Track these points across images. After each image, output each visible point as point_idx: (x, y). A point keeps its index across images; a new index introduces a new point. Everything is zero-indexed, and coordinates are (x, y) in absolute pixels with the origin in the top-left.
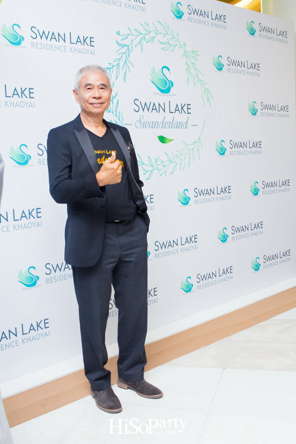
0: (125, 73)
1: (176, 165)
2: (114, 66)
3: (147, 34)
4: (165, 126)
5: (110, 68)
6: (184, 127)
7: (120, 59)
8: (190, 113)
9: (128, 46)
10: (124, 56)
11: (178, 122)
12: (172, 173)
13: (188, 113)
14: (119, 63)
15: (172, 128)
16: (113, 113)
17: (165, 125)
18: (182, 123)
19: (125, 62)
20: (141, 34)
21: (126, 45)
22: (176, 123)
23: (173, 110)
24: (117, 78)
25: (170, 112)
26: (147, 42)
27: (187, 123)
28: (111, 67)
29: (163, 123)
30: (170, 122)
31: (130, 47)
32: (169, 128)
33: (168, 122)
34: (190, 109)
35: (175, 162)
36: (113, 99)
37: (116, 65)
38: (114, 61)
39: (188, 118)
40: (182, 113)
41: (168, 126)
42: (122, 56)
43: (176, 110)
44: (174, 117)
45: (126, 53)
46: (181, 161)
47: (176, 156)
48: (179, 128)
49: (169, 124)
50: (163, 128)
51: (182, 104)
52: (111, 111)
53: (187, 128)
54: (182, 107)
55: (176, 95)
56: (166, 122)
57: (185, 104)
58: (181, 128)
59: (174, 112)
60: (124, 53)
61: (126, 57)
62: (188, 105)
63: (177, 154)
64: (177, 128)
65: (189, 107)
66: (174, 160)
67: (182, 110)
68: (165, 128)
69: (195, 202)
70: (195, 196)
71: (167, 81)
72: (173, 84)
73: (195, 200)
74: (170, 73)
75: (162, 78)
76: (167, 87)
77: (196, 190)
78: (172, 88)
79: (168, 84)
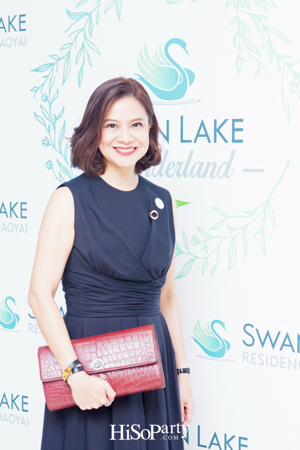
0: (82, 69)
1: (193, 260)
2: (59, 59)
4: (167, 172)
5: (52, 64)
6: (221, 175)
7: (72, 43)
8: (241, 141)
9: (90, 15)
10: (81, 35)
11: (202, 164)
12: (180, 276)
13: (234, 141)
14: (69, 52)
15: (185, 176)
16: (54, 146)
17: (168, 169)
18: (215, 164)
19: (83, 46)
21: (86, 14)
22: (198, 166)
23: (190, 134)
24: (64, 81)
25: (182, 141)
27: (229, 165)
28: (54, 61)
29: (162, 164)
30: (180, 164)
31: (94, 16)
32: (178, 176)
33: (176, 163)
34: (241, 130)
35: (190, 254)
36: (55, 121)
37: (65, 56)
38: (61, 50)
39: (234, 152)
40: (215, 141)
41: (176, 171)
42: (76, 37)
43: (198, 135)
44: (192, 152)
45: (84, 29)
46: (207, 253)
47: (192, 240)
48: (204, 176)
49: (179, 166)
50: (161, 176)
51: (215, 121)
52: (51, 143)
53: (227, 177)
54: (217, 127)
55: (199, 101)
56: (171, 163)
57: (226, 121)
58: (212, 177)
59: (193, 141)
60: (82, 30)
61: (85, 37)
62: (234, 121)
63: (195, 236)
64: (199, 177)
65: (238, 125)
66: (187, 248)
67: (217, 133)
68: (168, 176)
69: (244, 357)
70: (244, 341)
71: (179, 72)
72: (192, 76)
73: (244, 353)
74: (188, 54)
75: (166, 66)
76: (178, 83)
77: (248, 328)
78: (190, 85)
79: (181, 77)
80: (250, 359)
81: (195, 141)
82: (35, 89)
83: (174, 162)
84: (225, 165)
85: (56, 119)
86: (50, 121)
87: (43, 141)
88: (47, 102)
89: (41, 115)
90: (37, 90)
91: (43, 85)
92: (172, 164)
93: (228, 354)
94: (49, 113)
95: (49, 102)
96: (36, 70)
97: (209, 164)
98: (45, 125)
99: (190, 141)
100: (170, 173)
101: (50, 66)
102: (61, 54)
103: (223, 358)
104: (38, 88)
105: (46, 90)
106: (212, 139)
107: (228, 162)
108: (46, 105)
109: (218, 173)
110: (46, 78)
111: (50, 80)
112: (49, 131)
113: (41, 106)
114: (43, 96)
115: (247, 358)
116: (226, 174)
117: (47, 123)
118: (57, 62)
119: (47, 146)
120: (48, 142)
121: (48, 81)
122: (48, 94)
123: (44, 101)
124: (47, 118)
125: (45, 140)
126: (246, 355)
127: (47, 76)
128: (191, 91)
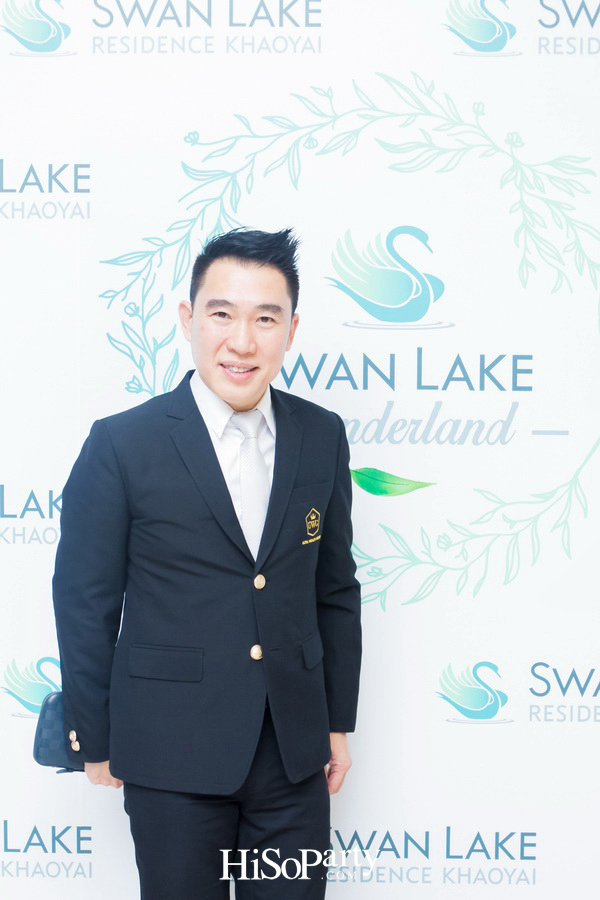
1: (440, 573)
2: (166, 245)
3: (322, 126)
4: (390, 436)
5: (153, 253)
6: (493, 438)
7: (194, 221)
8: (529, 389)
9: (234, 175)
10: (214, 210)
11: (456, 424)
12: (414, 600)
13: (515, 388)
14: (188, 235)
15: (426, 442)
17: (392, 431)
18: (482, 424)
19: (218, 227)
20: (294, 128)
21: (225, 174)
22: (449, 425)
23: (435, 374)
24: (176, 283)
25: (420, 386)
26: (323, 152)
27: (507, 424)
28: (155, 248)
29: (382, 423)
30: (417, 423)
31: (241, 178)
32: (413, 441)
33: (409, 423)
34: (529, 371)
35: (435, 563)
36: (156, 351)
37: (177, 242)
38: (170, 229)
39: (515, 405)
40: (482, 388)
41: (408, 435)
42: (203, 211)
43: (450, 378)
44: (438, 405)
45: (221, 198)
46: (466, 560)
47: (438, 541)
48: (462, 441)
49: (413, 426)
50: (379, 441)
51: (482, 358)
52: (145, 386)
53: (504, 443)
54: (486, 367)
55: (452, 325)
56: (397, 423)
57: (501, 357)
58: (475, 442)
59: (440, 387)
60: (215, 200)
61: (222, 210)
62: (516, 358)
63: (445, 534)
64: (452, 442)
65: (522, 364)
66: (429, 555)
67: (486, 377)
68: (392, 441)
69: (531, 713)
70: (532, 690)
71: (414, 279)
72: (439, 287)
73: (531, 707)
74: (431, 251)
75: (389, 267)
76: (412, 297)
77: (539, 670)
78: (435, 299)
79: (418, 286)
80: (541, 715)
81: (445, 388)
82: (111, 294)
83: (405, 422)
84: (500, 425)
85: (158, 346)
86: (145, 350)
87: (127, 384)
88: (136, 317)
89: (123, 338)
90: (113, 297)
91: (128, 288)
92: (401, 423)
93: (502, 712)
94: (142, 337)
95: (142, 318)
96: (114, 262)
97: (470, 424)
98: (132, 357)
99: (436, 388)
100: (397, 437)
101: (144, 257)
102: (170, 237)
103: (496, 718)
104: (118, 293)
105: (135, 296)
106: (476, 383)
107: (505, 419)
108: (135, 323)
109: (487, 438)
110: (135, 277)
111: (145, 280)
112: (141, 367)
113: (124, 324)
114: (128, 306)
115: (536, 714)
116: (502, 438)
117: (137, 353)
118: (161, 249)
119: (137, 392)
120: (140, 385)
121: (140, 281)
122: (139, 304)
123: (131, 315)
124: (136, 344)
125: (133, 382)
126: (535, 710)
127: (138, 274)
128: (436, 310)
